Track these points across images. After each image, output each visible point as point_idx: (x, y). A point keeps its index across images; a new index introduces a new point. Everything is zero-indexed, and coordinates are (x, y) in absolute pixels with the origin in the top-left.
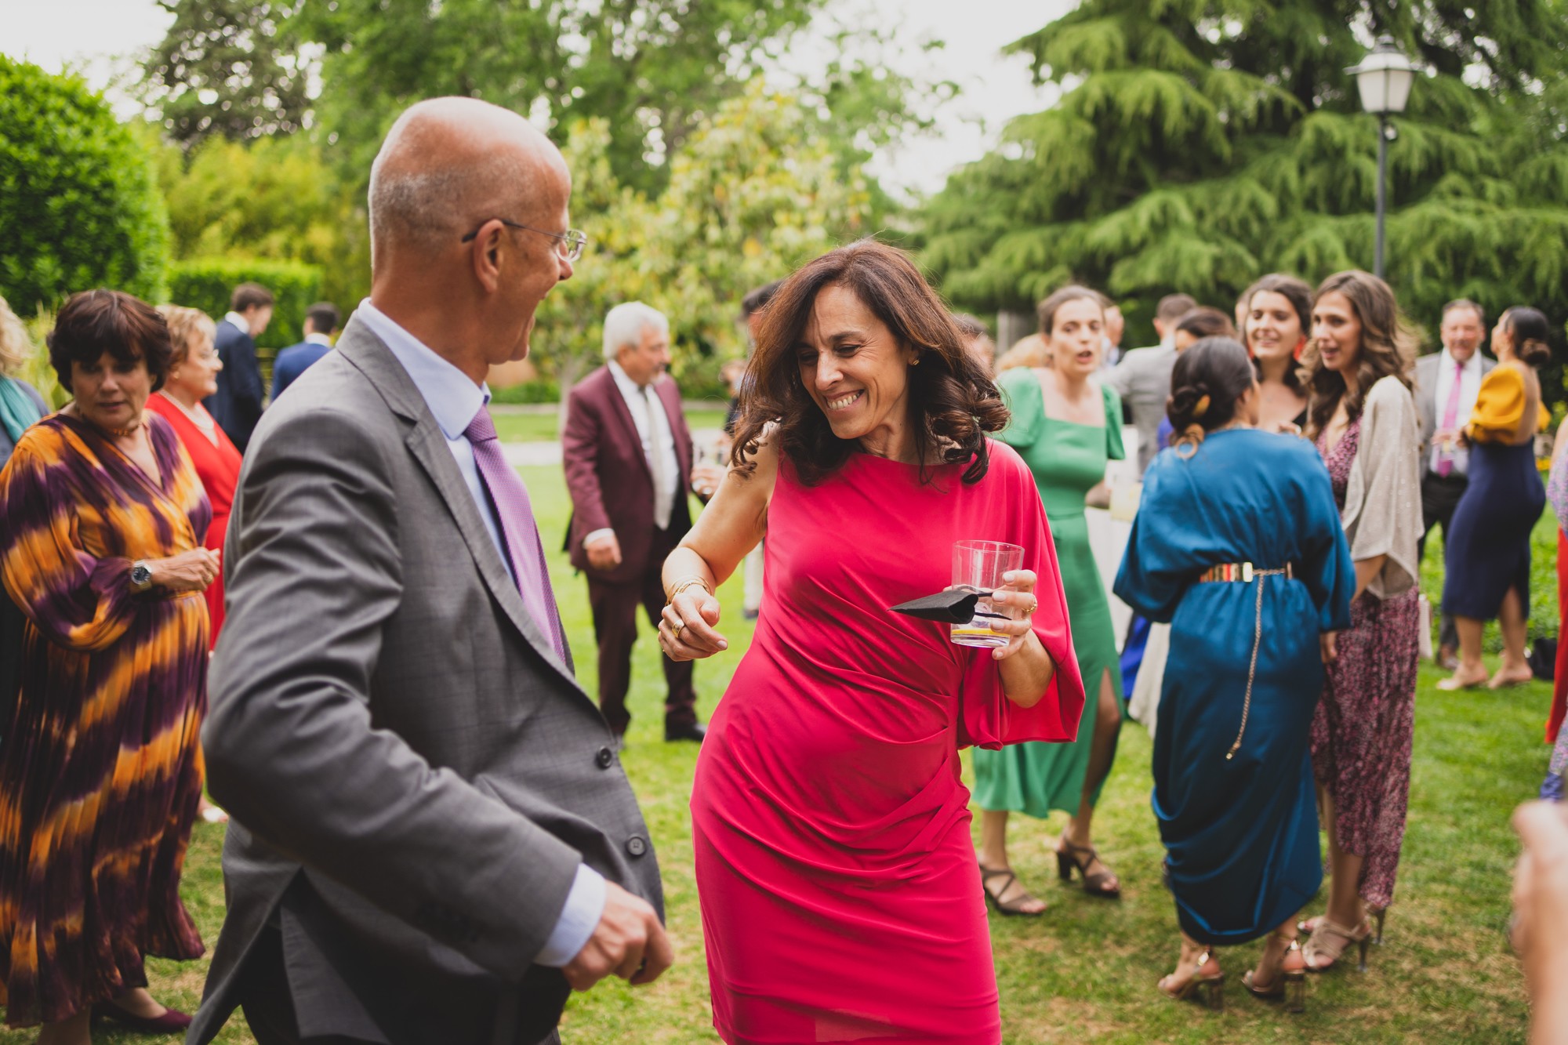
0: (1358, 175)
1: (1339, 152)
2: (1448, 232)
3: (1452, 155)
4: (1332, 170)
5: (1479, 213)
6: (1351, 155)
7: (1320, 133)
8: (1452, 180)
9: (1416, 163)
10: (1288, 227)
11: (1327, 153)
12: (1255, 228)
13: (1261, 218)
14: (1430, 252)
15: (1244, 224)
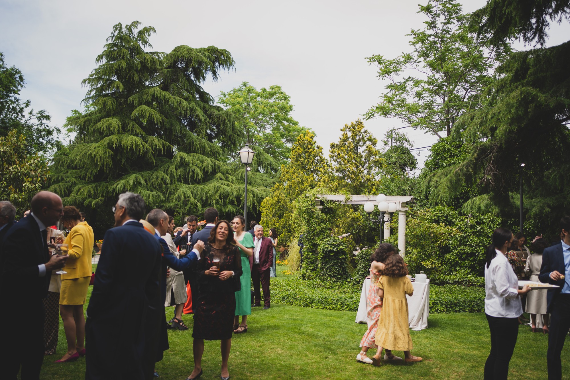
0: (193, 171)
1: (188, 164)
2: (221, 190)
3: (219, 167)
4: (185, 170)
5: (228, 185)
6: (191, 165)
7: (181, 158)
8: (219, 175)
9: (210, 169)
10: (173, 186)
11: (183, 164)
12: (164, 186)
13: (166, 184)
14: (217, 197)
15: (160, 185)
